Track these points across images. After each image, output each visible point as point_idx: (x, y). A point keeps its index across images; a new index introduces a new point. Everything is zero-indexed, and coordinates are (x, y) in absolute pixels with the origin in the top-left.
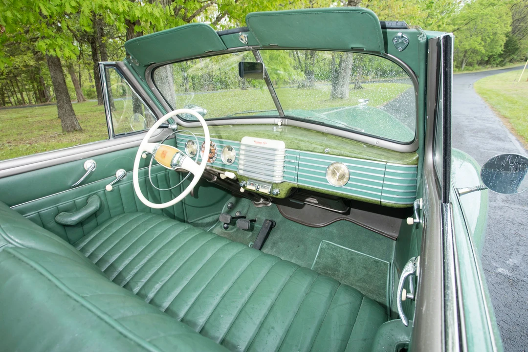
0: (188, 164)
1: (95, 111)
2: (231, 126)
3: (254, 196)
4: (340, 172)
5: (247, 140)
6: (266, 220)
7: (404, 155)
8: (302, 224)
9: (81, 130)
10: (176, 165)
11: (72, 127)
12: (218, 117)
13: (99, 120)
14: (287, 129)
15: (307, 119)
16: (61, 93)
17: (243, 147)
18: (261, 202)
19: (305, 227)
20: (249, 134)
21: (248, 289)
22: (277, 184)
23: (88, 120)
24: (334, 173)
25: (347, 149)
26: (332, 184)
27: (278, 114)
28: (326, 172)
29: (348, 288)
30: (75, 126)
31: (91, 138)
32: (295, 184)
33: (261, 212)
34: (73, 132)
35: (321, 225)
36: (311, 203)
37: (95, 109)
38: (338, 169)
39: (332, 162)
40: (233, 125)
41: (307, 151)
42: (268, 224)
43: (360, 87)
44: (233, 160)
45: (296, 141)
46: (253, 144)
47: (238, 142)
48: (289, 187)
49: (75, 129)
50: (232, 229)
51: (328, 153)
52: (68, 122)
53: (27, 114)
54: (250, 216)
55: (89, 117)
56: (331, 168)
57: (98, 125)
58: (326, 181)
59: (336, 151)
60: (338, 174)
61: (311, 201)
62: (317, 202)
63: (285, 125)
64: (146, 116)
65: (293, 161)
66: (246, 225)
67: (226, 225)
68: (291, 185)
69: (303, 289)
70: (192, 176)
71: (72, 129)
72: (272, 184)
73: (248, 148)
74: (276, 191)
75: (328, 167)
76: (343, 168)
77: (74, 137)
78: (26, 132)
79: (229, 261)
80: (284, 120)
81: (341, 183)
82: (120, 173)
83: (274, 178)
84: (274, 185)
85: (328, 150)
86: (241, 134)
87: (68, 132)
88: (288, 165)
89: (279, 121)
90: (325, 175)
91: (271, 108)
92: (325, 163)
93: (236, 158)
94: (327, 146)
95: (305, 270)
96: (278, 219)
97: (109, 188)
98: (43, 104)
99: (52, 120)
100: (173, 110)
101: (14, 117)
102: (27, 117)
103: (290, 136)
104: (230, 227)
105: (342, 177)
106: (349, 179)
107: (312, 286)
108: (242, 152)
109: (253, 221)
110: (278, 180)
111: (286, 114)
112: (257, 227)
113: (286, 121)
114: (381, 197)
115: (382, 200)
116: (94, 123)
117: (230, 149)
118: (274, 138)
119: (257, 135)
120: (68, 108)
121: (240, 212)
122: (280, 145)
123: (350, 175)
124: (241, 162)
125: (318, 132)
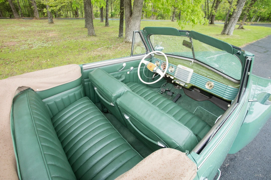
0: (159, 72)
1: (99, 25)
2: (174, 58)
3: (175, 84)
4: (211, 85)
5: (180, 66)
6: (178, 94)
7: (235, 84)
8: (192, 98)
9: (95, 36)
10: (155, 71)
11: (92, 34)
12: (169, 54)
13: (102, 31)
14: (195, 64)
15: (203, 62)
16: (90, 18)
17: (177, 68)
18: (177, 87)
19: (193, 100)
20: (181, 64)
21: (173, 113)
22: (187, 83)
23: (97, 30)
24: (208, 84)
25: (215, 77)
26: (207, 88)
27: (193, 58)
28: (206, 84)
29: (204, 121)
30: (93, 33)
31: (100, 40)
32: (194, 85)
33: (176, 90)
34: (92, 36)
35: (199, 100)
36: (197, 91)
37: (99, 24)
38: (210, 83)
39: (209, 81)
40: (175, 58)
41: (201, 75)
42: (179, 96)
43: (242, 28)
44: (173, 72)
45: (197, 71)
46: (182, 68)
47: (176, 66)
48: (191, 85)
49: (93, 35)
50: (164, 94)
51: (208, 77)
52: (91, 32)
53: (71, 23)
54: (172, 91)
55: (97, 29)
56: (208, 82)
57: (102, 33)
58: (205, 86)
59: (211, 77)
60: (210, 85)
61: (198, 91)
62: (200, 92)
63: (195, 62)
64: (142, 48)
65: (195, 77)
66: (171, 94)
67: (162, 92)
68: (192, 85)
69: (189, 118)
70: (160, 76)
71: (92, 35)
72: (185, 83)
73: (179, 69)
74: (186, 86)
75: (207, 82)
76: (213, 84)
77: (93, 39)
78: (73, 33)
79: (167, 105)
80: (195, 60)
81: (210, 88)
82: (132, 68)
83: (187, 81)
84: (186, 84)
85: (208, 76)
86: (178, 63)
87: (90, 36)
88: (193, 78)
89: (193, 61)
90: (205, 84)
91: (191, 55)
92: (206, 81)
93: (174, 71)
94: (208, 75)
95: (191, 113)
96: (183, 94)
97: (128, 73)
98: (76, 18)
99: (82, 28)
100: (154, 51)
101: (67, 24)
102: (71, 25)
103: (196, 68)
104: (164, 93)
105: (211, 86)
106: (213, 88)
107: (192, 118)
108: (177, 70)
109: (173, 93)
110: (188, 82)
111: (196, 58)
112: (174, 96)
113: (195, 61)
114: (223, 96)
115: (223, 97)
116: (100, 32)
117: (172, 67)
118: (190, 68)
119: (184, 65)
120: (92, 25)
121: (168, 89)
122: (191, 71)
123: (214, 86)
124: (176, 73)
125: (206, 68)
